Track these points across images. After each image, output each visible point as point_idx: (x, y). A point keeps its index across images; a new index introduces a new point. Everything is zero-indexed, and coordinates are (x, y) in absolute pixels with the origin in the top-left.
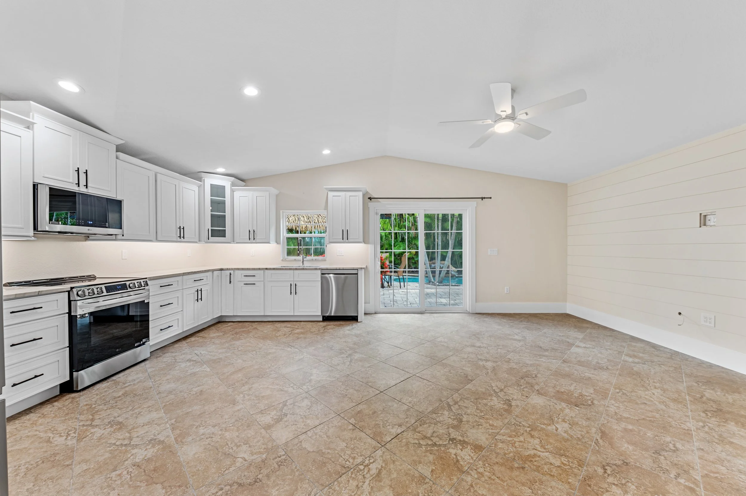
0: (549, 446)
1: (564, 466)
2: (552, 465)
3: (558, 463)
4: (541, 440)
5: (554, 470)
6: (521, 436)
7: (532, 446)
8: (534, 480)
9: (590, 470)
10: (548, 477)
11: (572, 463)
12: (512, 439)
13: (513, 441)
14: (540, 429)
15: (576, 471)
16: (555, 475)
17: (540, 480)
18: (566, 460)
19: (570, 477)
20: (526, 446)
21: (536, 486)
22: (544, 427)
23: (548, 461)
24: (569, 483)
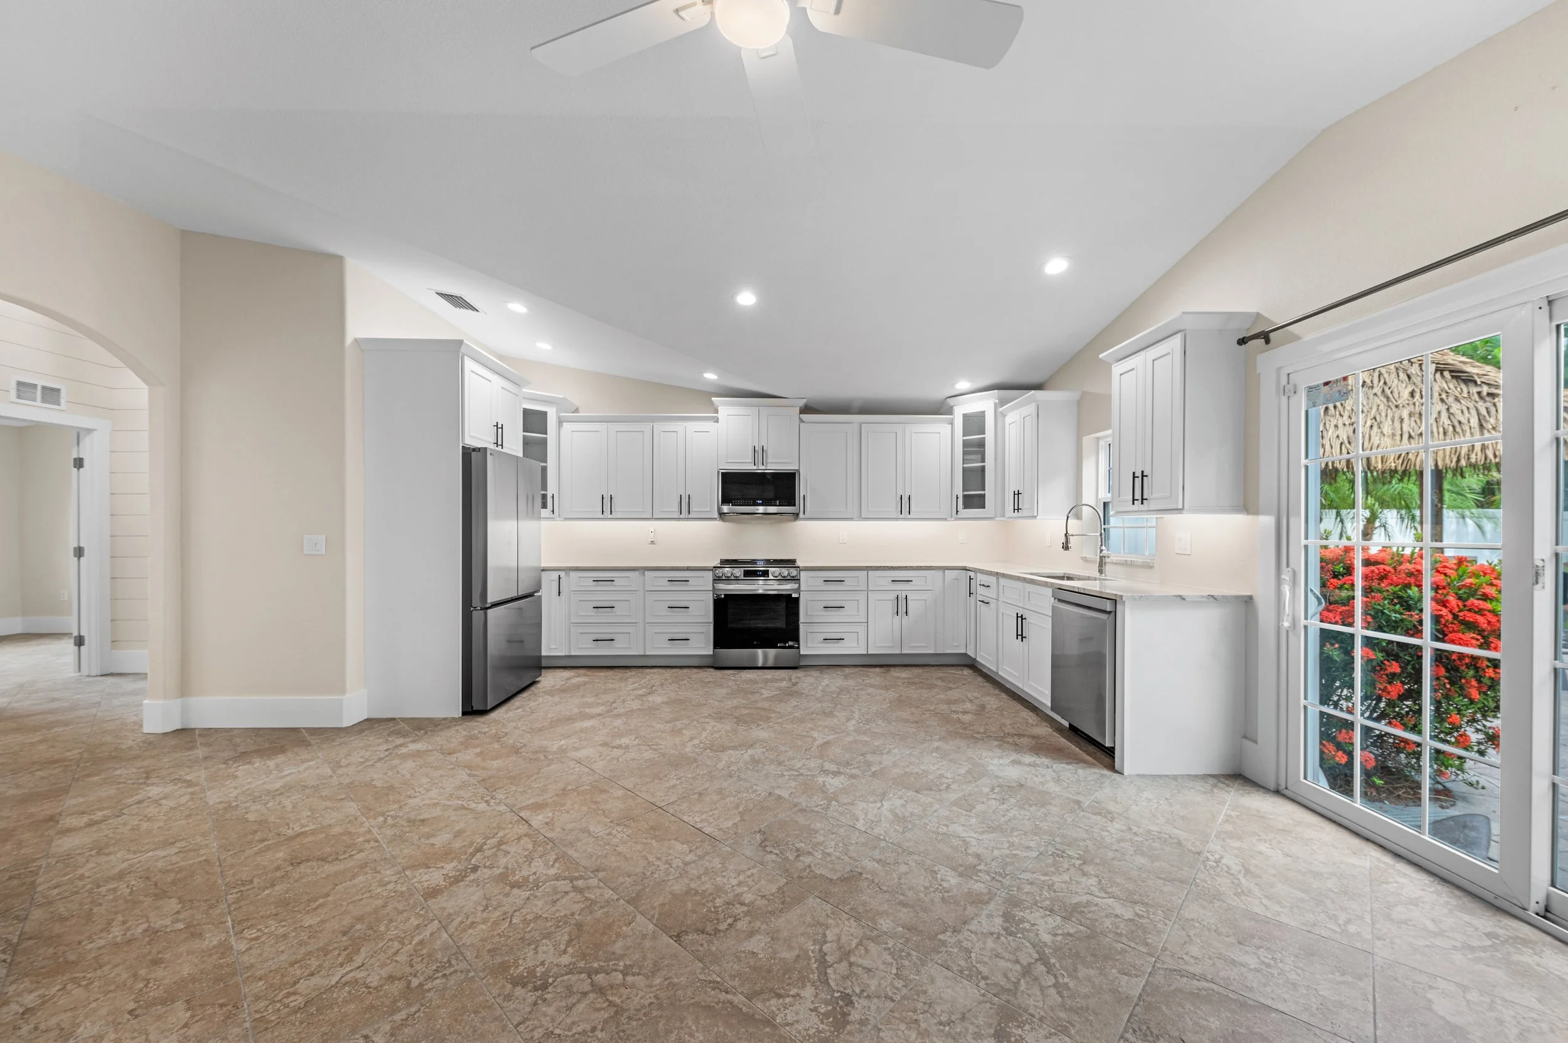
0: (344, 993)
1: (288, 993)
2: (308, 976)
3: (302, 986)
4: (370, 987)
5: (298, 972)
6: (409, 959)
7: (372, 965)
8: (314, 937)
9: (236, 1030)
10: (299, 957)
11: (279, 1010)
12: (414, 942)
13: (407, 942)
14: (399, 1004)
15: (263, 1004)
16: (291, 969)
17: (306, 944)
18: (292, 1005)
19: (264, 988)
20: (379, 957)
21: (304, 936)
22: (398, 1017)
23: (321, 974)
24: (260, 979)
